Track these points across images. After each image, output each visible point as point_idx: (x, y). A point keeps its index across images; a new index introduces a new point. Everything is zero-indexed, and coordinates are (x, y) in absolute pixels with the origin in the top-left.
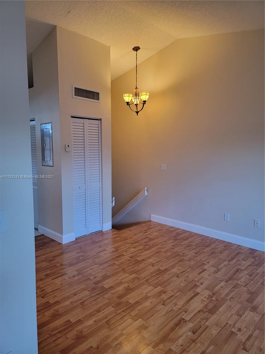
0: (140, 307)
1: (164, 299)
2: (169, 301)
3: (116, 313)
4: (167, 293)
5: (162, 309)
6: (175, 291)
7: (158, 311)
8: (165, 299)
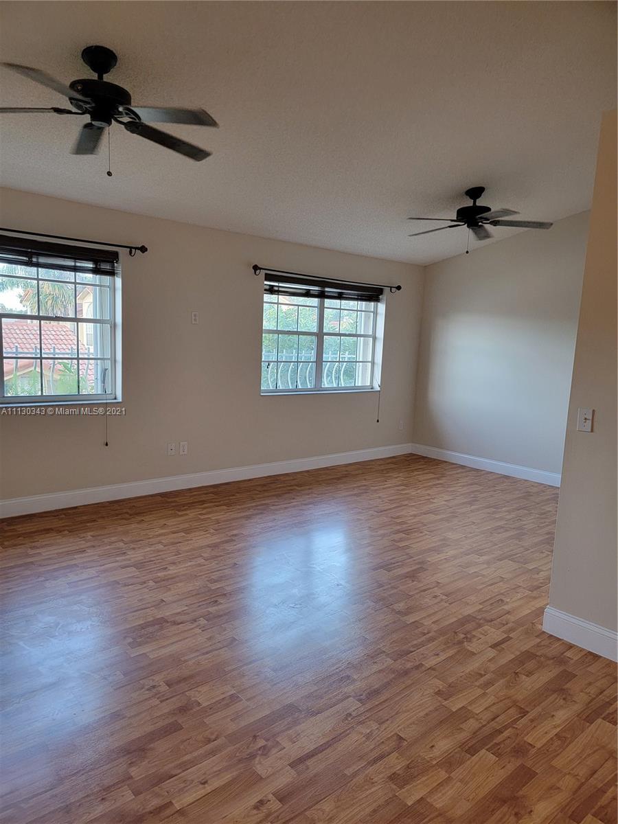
0: (462, 736)
1: (397, 755)
2: (386, 748)
3: (514, 728)
4: (389, 773)
5: (404, 728)
6: (360, 779)
7: (414, 723)
8: (395, 754)
